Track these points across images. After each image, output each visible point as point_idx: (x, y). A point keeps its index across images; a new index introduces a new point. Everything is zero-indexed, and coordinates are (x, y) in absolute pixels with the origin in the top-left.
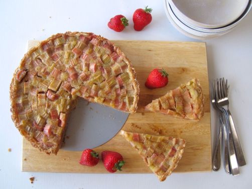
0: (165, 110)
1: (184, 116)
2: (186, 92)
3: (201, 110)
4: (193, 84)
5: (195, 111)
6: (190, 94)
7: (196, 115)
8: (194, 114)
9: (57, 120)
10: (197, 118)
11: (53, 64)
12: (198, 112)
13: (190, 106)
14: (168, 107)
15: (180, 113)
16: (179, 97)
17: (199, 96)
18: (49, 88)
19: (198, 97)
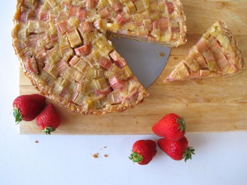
0: (196, 72)
1: (221, 72)
2: (214, 42)
3: (239, 59)
4: (219, 29)
5: (232, 61)
6: (218, 42)
7: (235, 66)
8: (233, 66)
9: (114, 64)
10: (238, 69)
11: (50, 24)
12: (237, 62)
13: (225, 58)
14: (198, 68)
15: (215, 70)
16: (207, 51)
17: (231, 41)
18: (72, 46)
19: (230, 43)
